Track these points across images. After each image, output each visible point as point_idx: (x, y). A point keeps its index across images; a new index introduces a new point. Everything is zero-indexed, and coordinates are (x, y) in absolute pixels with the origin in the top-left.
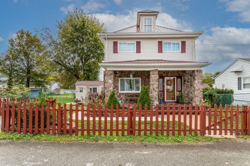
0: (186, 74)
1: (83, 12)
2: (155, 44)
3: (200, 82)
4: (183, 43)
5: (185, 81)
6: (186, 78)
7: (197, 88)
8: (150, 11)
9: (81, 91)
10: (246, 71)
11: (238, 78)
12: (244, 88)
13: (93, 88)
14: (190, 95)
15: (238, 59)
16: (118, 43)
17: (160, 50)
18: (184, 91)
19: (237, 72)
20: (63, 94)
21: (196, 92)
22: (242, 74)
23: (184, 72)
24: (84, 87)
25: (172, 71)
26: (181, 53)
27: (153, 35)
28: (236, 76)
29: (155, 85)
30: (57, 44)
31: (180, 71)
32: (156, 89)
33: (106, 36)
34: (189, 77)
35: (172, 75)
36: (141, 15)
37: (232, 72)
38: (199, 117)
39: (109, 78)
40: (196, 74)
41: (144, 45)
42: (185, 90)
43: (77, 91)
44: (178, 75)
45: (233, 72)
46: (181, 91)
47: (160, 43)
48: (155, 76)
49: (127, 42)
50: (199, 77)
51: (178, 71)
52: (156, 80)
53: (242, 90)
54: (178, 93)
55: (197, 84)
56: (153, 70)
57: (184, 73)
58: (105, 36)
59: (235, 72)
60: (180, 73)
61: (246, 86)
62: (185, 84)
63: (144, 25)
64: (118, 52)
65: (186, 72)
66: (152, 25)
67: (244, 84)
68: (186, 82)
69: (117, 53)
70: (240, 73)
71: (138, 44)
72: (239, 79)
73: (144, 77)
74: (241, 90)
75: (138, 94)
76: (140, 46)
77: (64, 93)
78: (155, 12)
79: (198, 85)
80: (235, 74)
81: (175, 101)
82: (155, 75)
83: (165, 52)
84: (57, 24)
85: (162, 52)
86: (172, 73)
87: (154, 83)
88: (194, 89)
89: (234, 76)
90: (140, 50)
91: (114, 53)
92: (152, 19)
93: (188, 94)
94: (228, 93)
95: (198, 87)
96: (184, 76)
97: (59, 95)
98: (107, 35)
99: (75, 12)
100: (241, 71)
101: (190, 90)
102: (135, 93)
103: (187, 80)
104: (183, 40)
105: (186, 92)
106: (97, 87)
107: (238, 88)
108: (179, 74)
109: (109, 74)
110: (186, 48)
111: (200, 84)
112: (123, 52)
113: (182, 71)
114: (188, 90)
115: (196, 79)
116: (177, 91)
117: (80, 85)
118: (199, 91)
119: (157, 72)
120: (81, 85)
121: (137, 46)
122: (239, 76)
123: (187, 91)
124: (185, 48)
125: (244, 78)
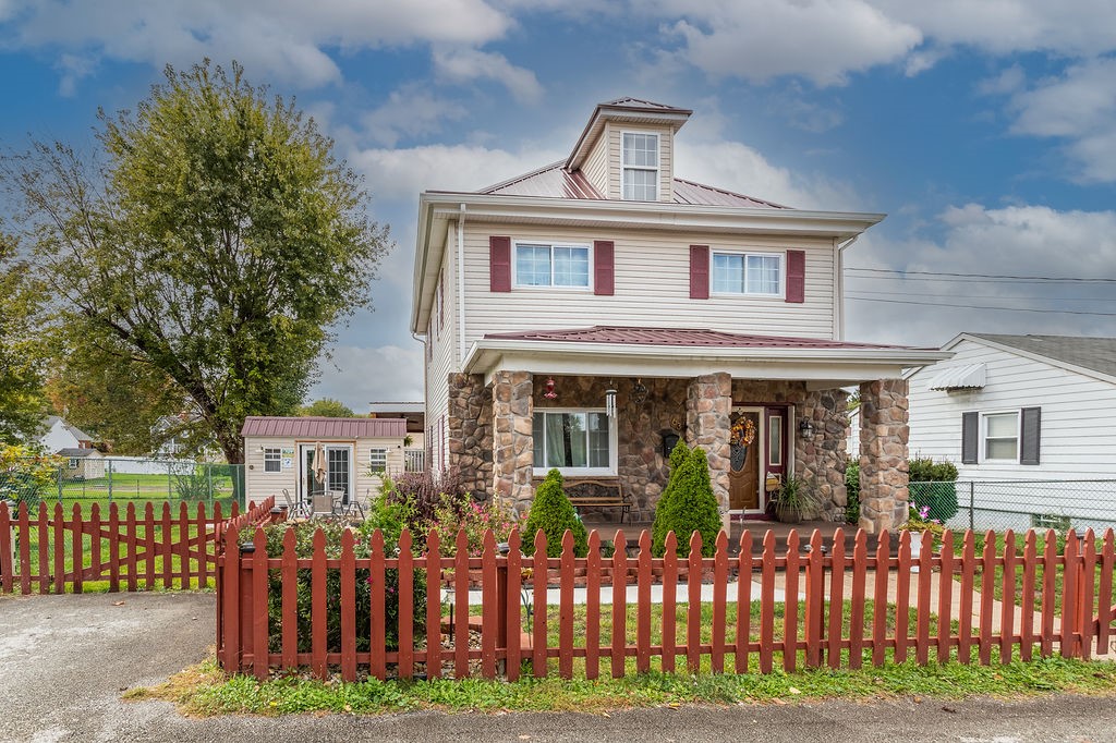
0: (808, 395)
1: (242, 78)
2: (676, 257)
3: (897, 432)
4: (796, 261)
5: (802, 427)
6: (808, 412)
7: (888, 458)
8: (643, 106)
9: (272, 466)
10: (999, 388)
11: (965, 416)
12: (989, 456)
13: (331, 452)
14: (823, 487)
15: (963, 337)
16: (513, 243)
17: (699, 287)
18: (800, 470)
19: (956, 389)
20: (99, 480)
21: (881, 473)
22: (982, 398)
23: (799, 388)
24: (288, 446)
25: (752, 381)
26: (786, 301)
27: (675, 216)
28: (956, 407)
29: (717, 445)
30: (107, 230)
31: (783, 382)
32: (722, 462)
33: (463, 207)
34: (821, 408)
35: (751, 397)
36: (608, 120)
37: (937, 389)
38: (803, 579)
39: (514, 409)
40: (881, 396)
41: (629, 257)
42: (802, 465)
43: (252, 467)
44: (774, 400)
45: (943, 389)
46: (783, 469)
47: (699, 257)
48: (717, 405)
49: (555, 243)
50: (896, 410)
51: (774, 383)
52: (724, 419)
53: (980, 467)
54: (770, 475)
55: (885, 442)
56: (708, 377)
57: (801, 393)
58: (458, 206)
59: (950, 390)
60: (784, 391)
61: (997, 448)
62: (802, 437)
63: (622, 166)
64: (514, 285)
65: (809, 388)
66: (658, 168)
67: (989, 442)
68: (808, 433)
69: (509, 290)
70: (972, 397)
71: (605, 252)
72: (970, 420)
73: (632, 406)
74: (975, 466)
75: (606, 480)
76: (611, 263)
77: (102, 475)
78: (671, 111)
79: (890, 444)
80: (949, 400)
81: (761, 510)
82: (719, 399)
83: (719, 294)
84: (102, 128)
85: (707, 297)
86: (749, 390)
87: (712, 436)
88: (873, 462)
89: (946, 408)
90: (612, 283)
91: (492, 291)
92: (659, 145)
93: (813, 480)
94: (941, 479)
95: (891, 451)
96: (800, 405)
97: (82, 481)
98: (469, 206)
99: (198, 76)
100: (980, 388)
101: (822, 467)
102: (590, 478)
103: (811, 421)
104: (796, 246)
105: (808, 475)
106: (352, 446)
107: (963, 459)
108: (779, 396)
109: (515, 390)
110: (806, 281)
111: (898, 440)
112: (534, 287)
113: (791, 383)
114: (814, 464)
115: (883, 420)
116: (768, 468)
117: (265, 436)
118: (894, 470)
119: (727, 387)
120: (273, 436)
121: (597, 263)
122: (970, 409)
123: (811, 469)
124: (803, 279)
125: (991, 418)
